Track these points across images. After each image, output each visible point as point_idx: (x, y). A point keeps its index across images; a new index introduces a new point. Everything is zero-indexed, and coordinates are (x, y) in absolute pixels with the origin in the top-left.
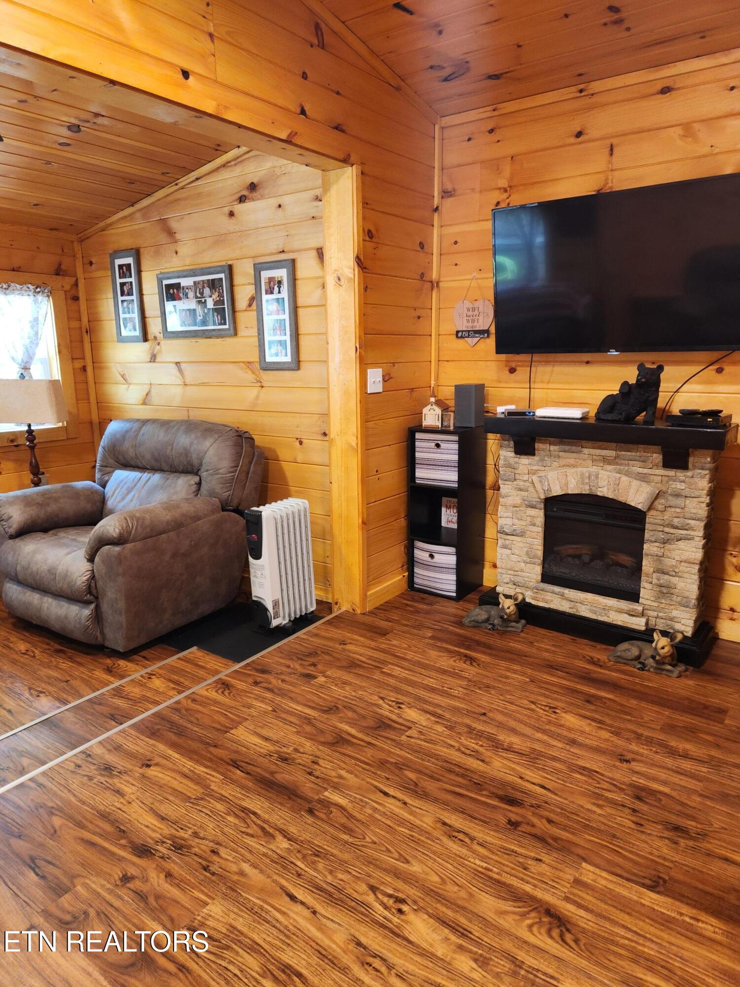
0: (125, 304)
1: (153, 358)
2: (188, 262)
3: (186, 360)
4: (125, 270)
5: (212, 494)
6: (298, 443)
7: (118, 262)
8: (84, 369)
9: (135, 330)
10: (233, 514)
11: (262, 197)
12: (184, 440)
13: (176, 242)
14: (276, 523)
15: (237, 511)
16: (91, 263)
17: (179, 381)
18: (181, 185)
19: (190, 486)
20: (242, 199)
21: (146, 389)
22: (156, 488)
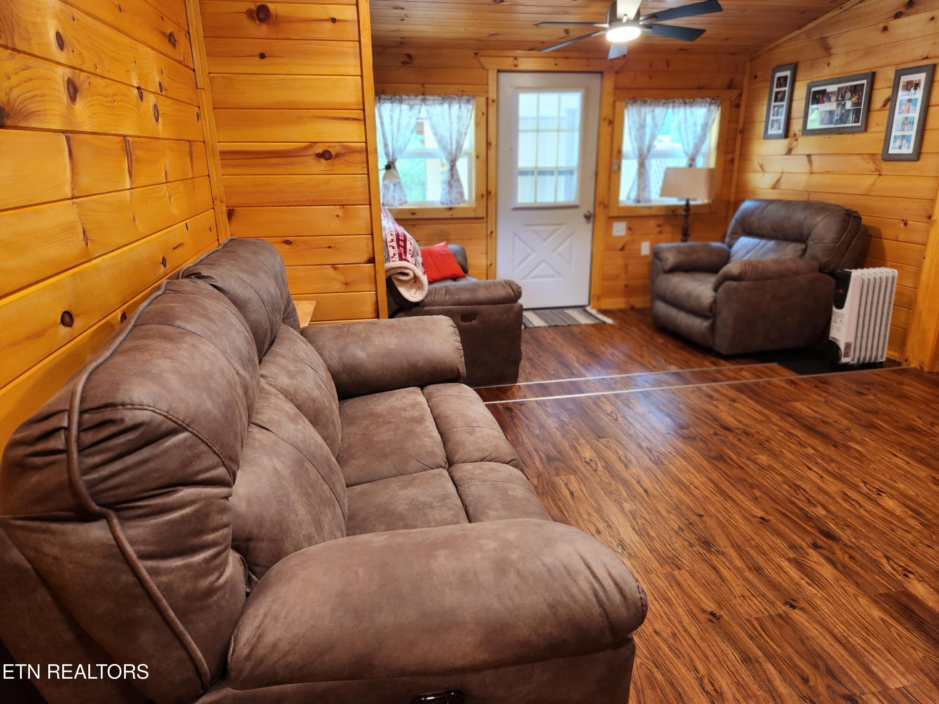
0: (776, 109)
1: (789, 151)
2: (837, 71)
3: (816, 152)
4: (782, 82)
5: (814, 258)
6: (902, 225)
7: (778, 75)
8: (732, 161)
9: (779, 128)
10: (827, 276)
11: (917, 12)
12: (800, 216)
13: (830, 55)
14: (863, 284)
15: (832, 274)
16: (756, 77)
17: (807, 170)
18: (844, 8)
19: (797, 251)
20: (898, 15)
21: (778, 176)
22: (770, 250)
